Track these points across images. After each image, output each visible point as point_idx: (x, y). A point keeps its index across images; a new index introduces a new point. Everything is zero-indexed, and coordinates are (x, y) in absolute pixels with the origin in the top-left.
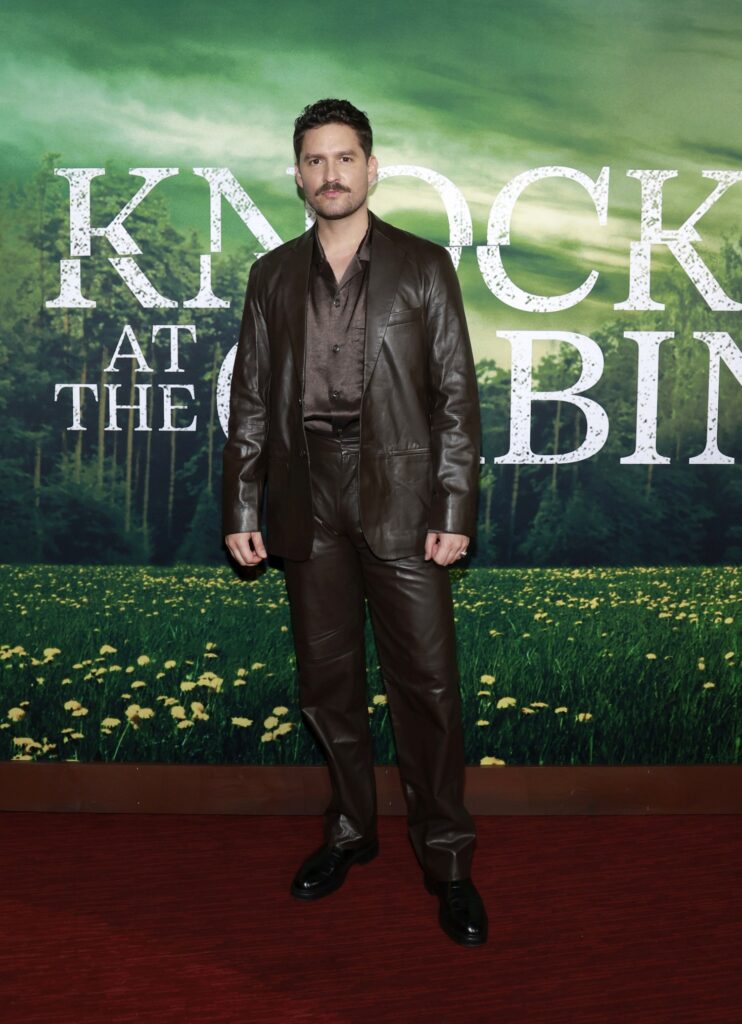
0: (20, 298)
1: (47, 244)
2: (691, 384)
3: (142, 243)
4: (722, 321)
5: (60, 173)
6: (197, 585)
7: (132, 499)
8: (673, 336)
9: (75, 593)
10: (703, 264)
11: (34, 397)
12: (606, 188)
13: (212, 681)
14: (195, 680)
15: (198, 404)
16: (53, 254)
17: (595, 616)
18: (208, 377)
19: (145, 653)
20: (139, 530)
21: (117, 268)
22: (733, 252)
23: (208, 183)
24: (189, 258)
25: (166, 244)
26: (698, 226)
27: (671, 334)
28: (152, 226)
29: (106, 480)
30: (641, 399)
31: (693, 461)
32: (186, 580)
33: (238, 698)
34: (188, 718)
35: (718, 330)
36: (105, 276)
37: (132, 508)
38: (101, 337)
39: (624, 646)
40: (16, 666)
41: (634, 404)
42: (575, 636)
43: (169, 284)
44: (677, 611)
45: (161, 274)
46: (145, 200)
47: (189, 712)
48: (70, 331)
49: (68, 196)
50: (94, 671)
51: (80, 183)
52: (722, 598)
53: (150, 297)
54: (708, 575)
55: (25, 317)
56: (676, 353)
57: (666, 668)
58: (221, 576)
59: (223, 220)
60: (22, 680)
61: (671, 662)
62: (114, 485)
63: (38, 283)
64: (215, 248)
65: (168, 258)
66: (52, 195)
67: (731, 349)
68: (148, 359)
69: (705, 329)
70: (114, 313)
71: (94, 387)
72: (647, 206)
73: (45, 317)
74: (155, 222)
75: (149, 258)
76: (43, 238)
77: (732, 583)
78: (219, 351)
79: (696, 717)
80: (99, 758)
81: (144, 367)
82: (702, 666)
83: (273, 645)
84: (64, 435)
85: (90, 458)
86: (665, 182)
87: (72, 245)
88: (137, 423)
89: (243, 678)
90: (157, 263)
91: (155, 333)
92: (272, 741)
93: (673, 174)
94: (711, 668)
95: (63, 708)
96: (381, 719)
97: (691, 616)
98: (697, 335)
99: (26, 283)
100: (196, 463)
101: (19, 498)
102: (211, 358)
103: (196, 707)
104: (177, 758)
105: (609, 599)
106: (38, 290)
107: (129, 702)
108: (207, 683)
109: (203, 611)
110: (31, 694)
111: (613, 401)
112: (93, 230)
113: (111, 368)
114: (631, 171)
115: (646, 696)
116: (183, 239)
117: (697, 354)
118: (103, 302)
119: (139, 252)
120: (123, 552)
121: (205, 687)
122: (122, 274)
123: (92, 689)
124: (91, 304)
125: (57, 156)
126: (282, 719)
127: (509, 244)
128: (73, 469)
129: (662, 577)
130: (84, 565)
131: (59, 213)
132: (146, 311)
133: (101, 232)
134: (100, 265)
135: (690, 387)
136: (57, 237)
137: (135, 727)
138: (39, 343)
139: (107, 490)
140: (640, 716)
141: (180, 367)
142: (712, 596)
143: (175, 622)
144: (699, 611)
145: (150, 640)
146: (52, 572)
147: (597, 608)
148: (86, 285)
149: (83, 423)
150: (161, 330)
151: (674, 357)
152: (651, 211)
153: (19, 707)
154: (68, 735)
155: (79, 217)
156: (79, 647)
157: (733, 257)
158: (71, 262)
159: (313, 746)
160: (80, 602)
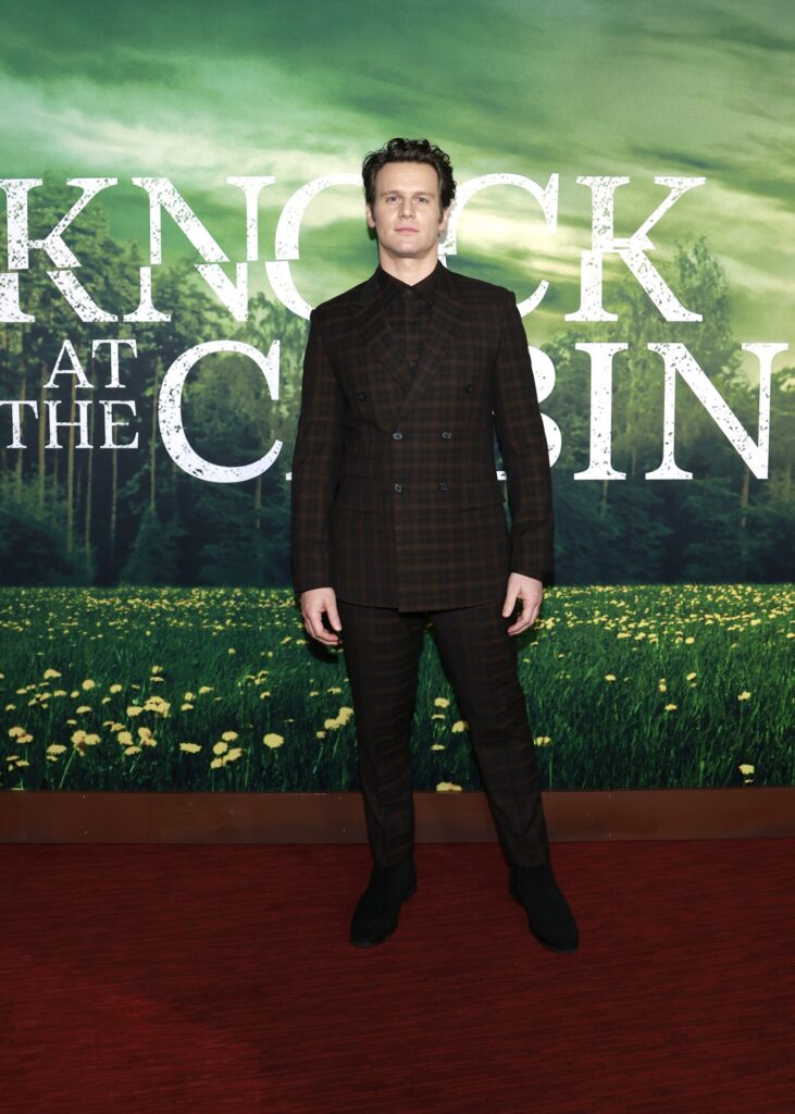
2: (645, 396)
3: (80, 255)
4: (677, 332)
6: (141, 607)
7: (74, 519)
8: (627, 348)
9: (18, 616)
10: (656, 273)
12: (556, 195)
13: (159, 705)
14: (142, 704)
15: (140, 420)
17: (551, 637)
18: (149, 392)
19: (91, 677)
20: (82, 550)
21: (56, 282)
22: (688, 261)
23: (147, 194)
24: (128, 271)
25: (106, 256)
26: (651, 234)
27: (625, 346)
28: (91, 238)
29: (47, 499)
30: (594, 412)
31: (650, 476)
32: (130, 602)
33: (186, 723)
34: (136, 744)
35: (674, 341)
36: (43, 290)
37: (74, 527)
38: (41, 353)
39: (582, 667)
41: (587, 417)
42: (531, 658)
43: (109, 298)
44: (636, 631)
45: (101, 287)
46: (83, 211)
47: (136, 738)
48: (8, 346)
49: (5, 208)
50: (38, 696)
52: (683, 618)
53: (89, 311)
54: (667, 594)
56: (630, 364)
57: (625, 691)
58: (165, 597)
59: (163, 231)
61: (631, 684)
62: (56, 504)
64: (156, 260)
65: (109, 271)
67: (687, 361)
68: (88, 374)
69: (659, 340)
70: (53, 327)
71: (33, 404)
72: (597, 214)
74: (94, 234)
75: (89, 271)
77: (693, 602)
78: (160, 366)
79: (658, 739)
80: (45, 786)
81: (84, 382)
82: (663, 688)
83: (220, 667)
84: (4, 453)
85: (31, 477)
86: (618, 188)
87: (10, 258)
88: (78, 441)
89: (191, 702)
90: (97, 276)
91: (95, 348)
92: (221, 768)
93: (625, 180)
94: (673, 689)
95: (8, 735)
96: (333, 745)
97: (650, 636)
98: (651, 346)
100: (138, 481)
102: (153, 373)
103: (144, 732)
104: (125, 786)
105: (565, 619)
107: (76, 728)
108: (154, 708)
109: (148, 633)
111: (565, 414)
112: (31, 242)
113: (50, 384)
114: (580, 178)
115: (606, 719)
116: (122, 251)
117: (652, 366)
118: (42, 316)
119: (78, 265)
120: (65, 573)
121: (152, 712)
122: (61, 288)
123: (36, 716)
124: (30, 319)
126: (232, 745)
127: (455, 253)
128: (14, 488)
129: (620, 597)
130: (27, 586)
132: (85, 325)
133: (39, 244)
134: (39, 279)
135: (645, 399)
137: (82, 754)
139: (48, 509)
140: (600, 739)
141: (121, 382)
142: (672, 616)
143: (120, 646)
144: (660, 631)
145: (95, 664)
147: (553, 629)
148: (24, 299)
149: (23, 441)
150: (101, 345)
151: (628, 369)
152: (602, 218)
154: (13, 762)
155: (17, 228)
156: (22, 672)
157: (687, 266)
158: (9, 276)
159: (264, 773)
160: (23, 625)
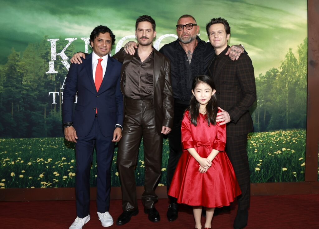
0: (39, 71)
1: (46, 58)
5: (48, 40)
9: (55, 144)
11: (44, 96)
16: (47, 60)
19: (73, 159)
21: (63, 63)
23: (84, 41)
28: (71, 52)
36: (60, 65)
38: (60, 80)
40: (41, 163)
46: (69, 46)
48: (52, 79)
49: (50, 46)
50: (60, 164)
51: (53, 43)
55: (41, 76)
60: (43, 167)
63: (44, 67)
66: (47, 46)
70: (63, 74)
71: (58, 93)
73: (46, 76)
74: (72, 51)
76: (45, 56)
80: (62, 186)
84: (51, 105)
85: (58, 110)
87: (52, 58)
95: (53, 174)
99: (41, 68)
101: (41, 121)
106: (44, 69)
107: (69, 172)
110: (45, 170)
112: (57, 54)
113: (62, 88)
118: (60, 72)
119: (68, 59)
122: (64, 65)
123: (60, 169)
124: (57, 72)
125: (48, 36)
128: (54, 113)
130: (57, 137)
131: (49, 50)
133: (59, 54)
134: (59, 63)
136: (48, 56)
137: (71, 178)
138: (44, 82)
146: (49, 139)
148: (56, 68)
149: (56, 102)
153: (42, 174)
154: (55, 181)
155: (53, 51)
156: (57, 158)
158: (52, 62)
159: (116, 182)
160: (56, 147)
